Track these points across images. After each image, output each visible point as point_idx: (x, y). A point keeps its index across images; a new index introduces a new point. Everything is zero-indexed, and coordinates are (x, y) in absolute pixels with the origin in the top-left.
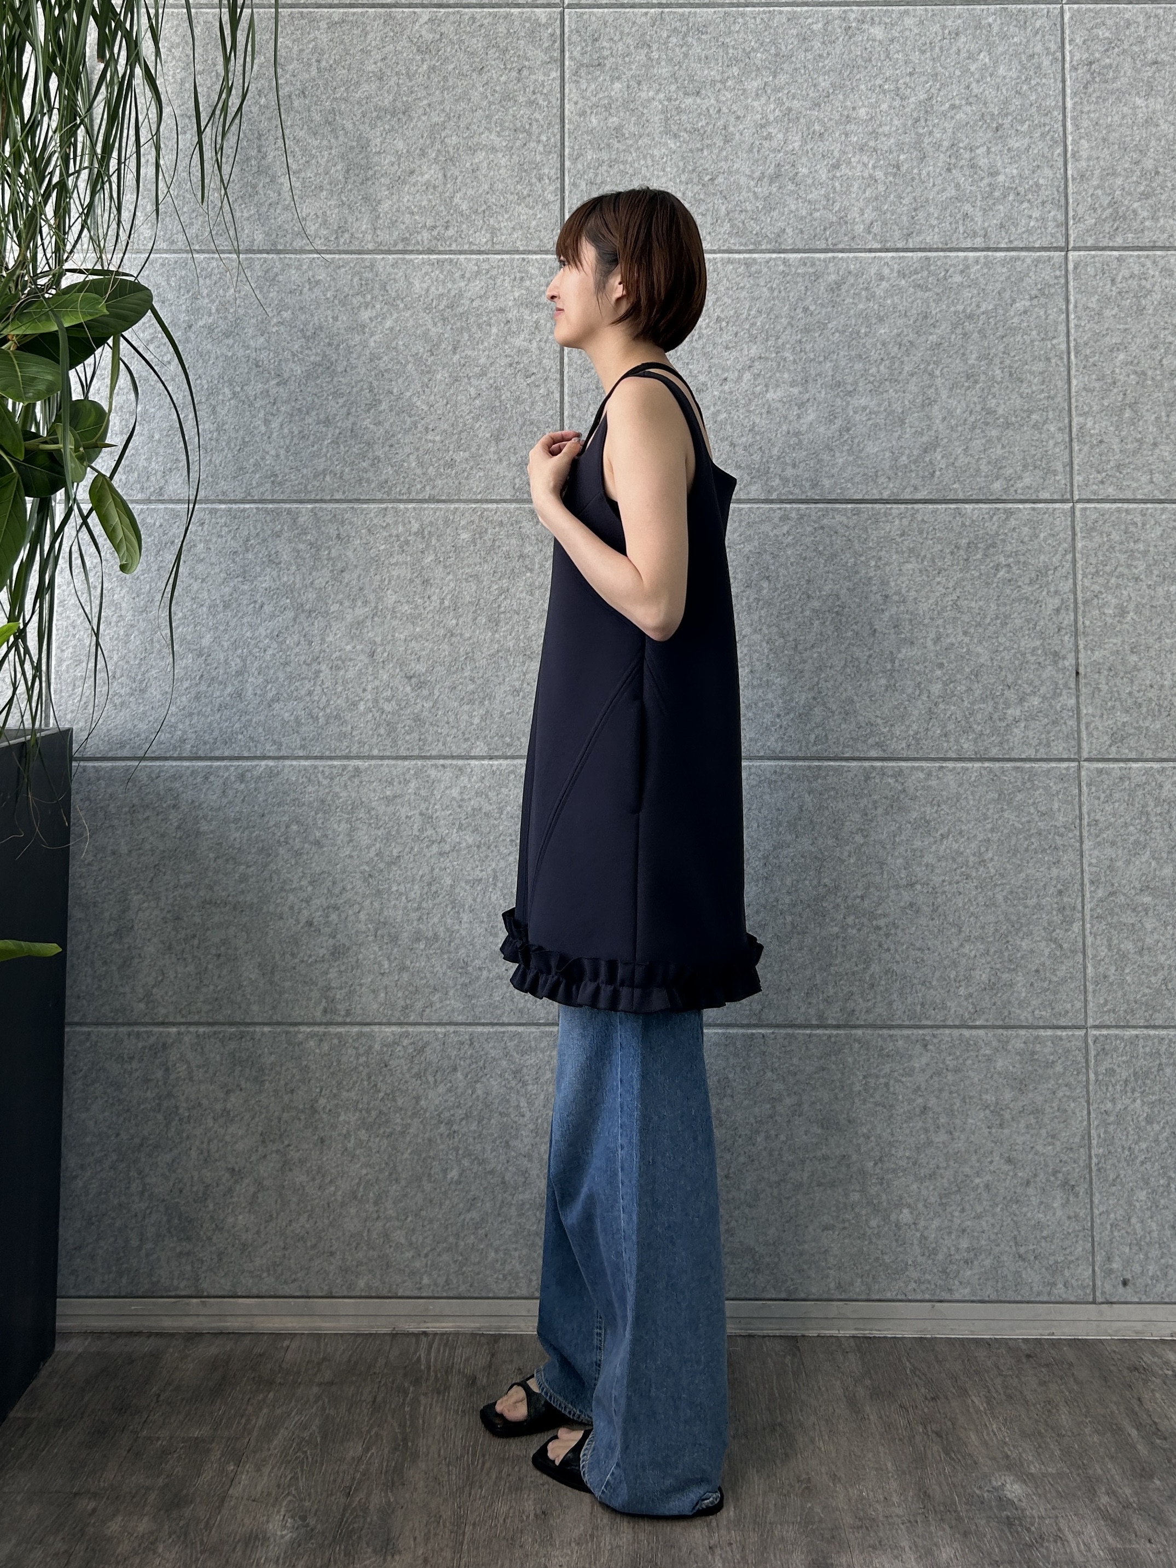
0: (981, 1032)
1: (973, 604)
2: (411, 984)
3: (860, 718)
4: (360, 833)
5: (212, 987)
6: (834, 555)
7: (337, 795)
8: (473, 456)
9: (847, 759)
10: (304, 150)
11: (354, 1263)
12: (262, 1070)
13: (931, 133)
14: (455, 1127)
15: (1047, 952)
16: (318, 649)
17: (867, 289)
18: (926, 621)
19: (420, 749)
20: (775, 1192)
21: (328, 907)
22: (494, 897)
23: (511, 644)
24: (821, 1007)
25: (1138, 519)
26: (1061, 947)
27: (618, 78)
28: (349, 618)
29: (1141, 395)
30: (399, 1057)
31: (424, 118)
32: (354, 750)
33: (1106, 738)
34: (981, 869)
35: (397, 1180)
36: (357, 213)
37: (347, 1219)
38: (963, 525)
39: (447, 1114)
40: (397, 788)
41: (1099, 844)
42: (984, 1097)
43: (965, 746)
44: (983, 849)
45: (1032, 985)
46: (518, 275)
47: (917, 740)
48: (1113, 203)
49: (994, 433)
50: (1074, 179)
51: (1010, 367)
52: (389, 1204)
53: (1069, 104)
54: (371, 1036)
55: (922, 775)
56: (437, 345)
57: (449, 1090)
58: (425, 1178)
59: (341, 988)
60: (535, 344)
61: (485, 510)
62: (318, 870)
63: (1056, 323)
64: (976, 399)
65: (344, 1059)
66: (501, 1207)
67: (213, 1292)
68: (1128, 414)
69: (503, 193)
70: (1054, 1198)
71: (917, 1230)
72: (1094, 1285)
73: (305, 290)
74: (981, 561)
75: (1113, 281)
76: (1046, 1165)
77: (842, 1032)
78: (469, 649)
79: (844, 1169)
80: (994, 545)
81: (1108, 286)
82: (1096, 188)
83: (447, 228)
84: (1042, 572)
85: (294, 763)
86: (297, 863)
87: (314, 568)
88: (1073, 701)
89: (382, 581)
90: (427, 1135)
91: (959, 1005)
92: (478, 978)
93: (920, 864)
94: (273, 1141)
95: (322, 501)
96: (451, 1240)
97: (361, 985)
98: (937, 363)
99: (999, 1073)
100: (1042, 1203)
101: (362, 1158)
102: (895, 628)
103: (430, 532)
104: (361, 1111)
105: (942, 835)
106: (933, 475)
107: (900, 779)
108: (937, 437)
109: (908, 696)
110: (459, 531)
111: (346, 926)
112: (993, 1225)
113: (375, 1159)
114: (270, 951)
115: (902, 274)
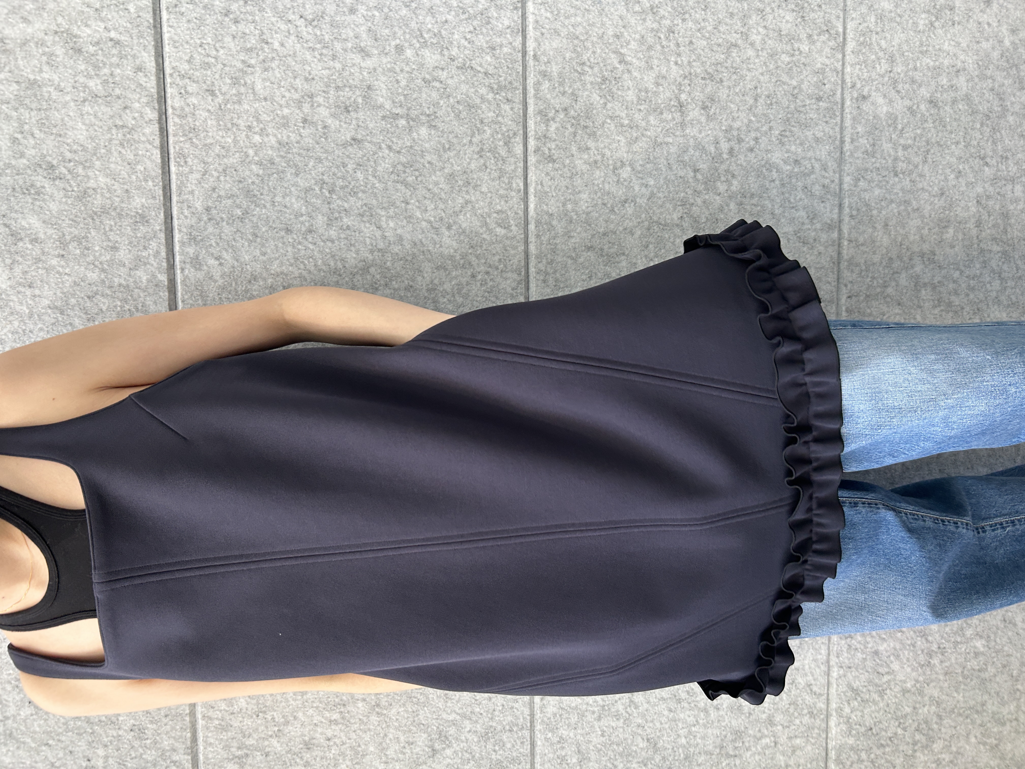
0: (851, 25)
2: (787, 710)
3: (473, 166)
6: (248, 193)
9: (526, 185)
14: (935, 647)
18: (338, 66)
19: (522, 729)
20: (1010, 283)
24: (818, 226)
30: (862, 716)
34: (662, 12)
35: (983, 705)
39: (922, 658)
40: (569, 751)
42: (921, 27)
43: (507, 23)
44: (637, 8)
47: (501, 88)
52: (1005, 711)
54: (840, 749)
55: (546, 85)
57: (898, 657)
58: (983, 675)
77: (846, 202)
79: (991, 203)
90: (941, 677)
91: (820, 52)
93: (656, 94)
99: (896, 6)
101: (960, 745)
102: (348, 111)
103: (239, 748)
104: (915, 751)
105: (620, 62)
106: (117, 43)
107: (551, 115)
108: (56, 32)
109: (441, 97)
110: (236, 709)
113: (961, 730)
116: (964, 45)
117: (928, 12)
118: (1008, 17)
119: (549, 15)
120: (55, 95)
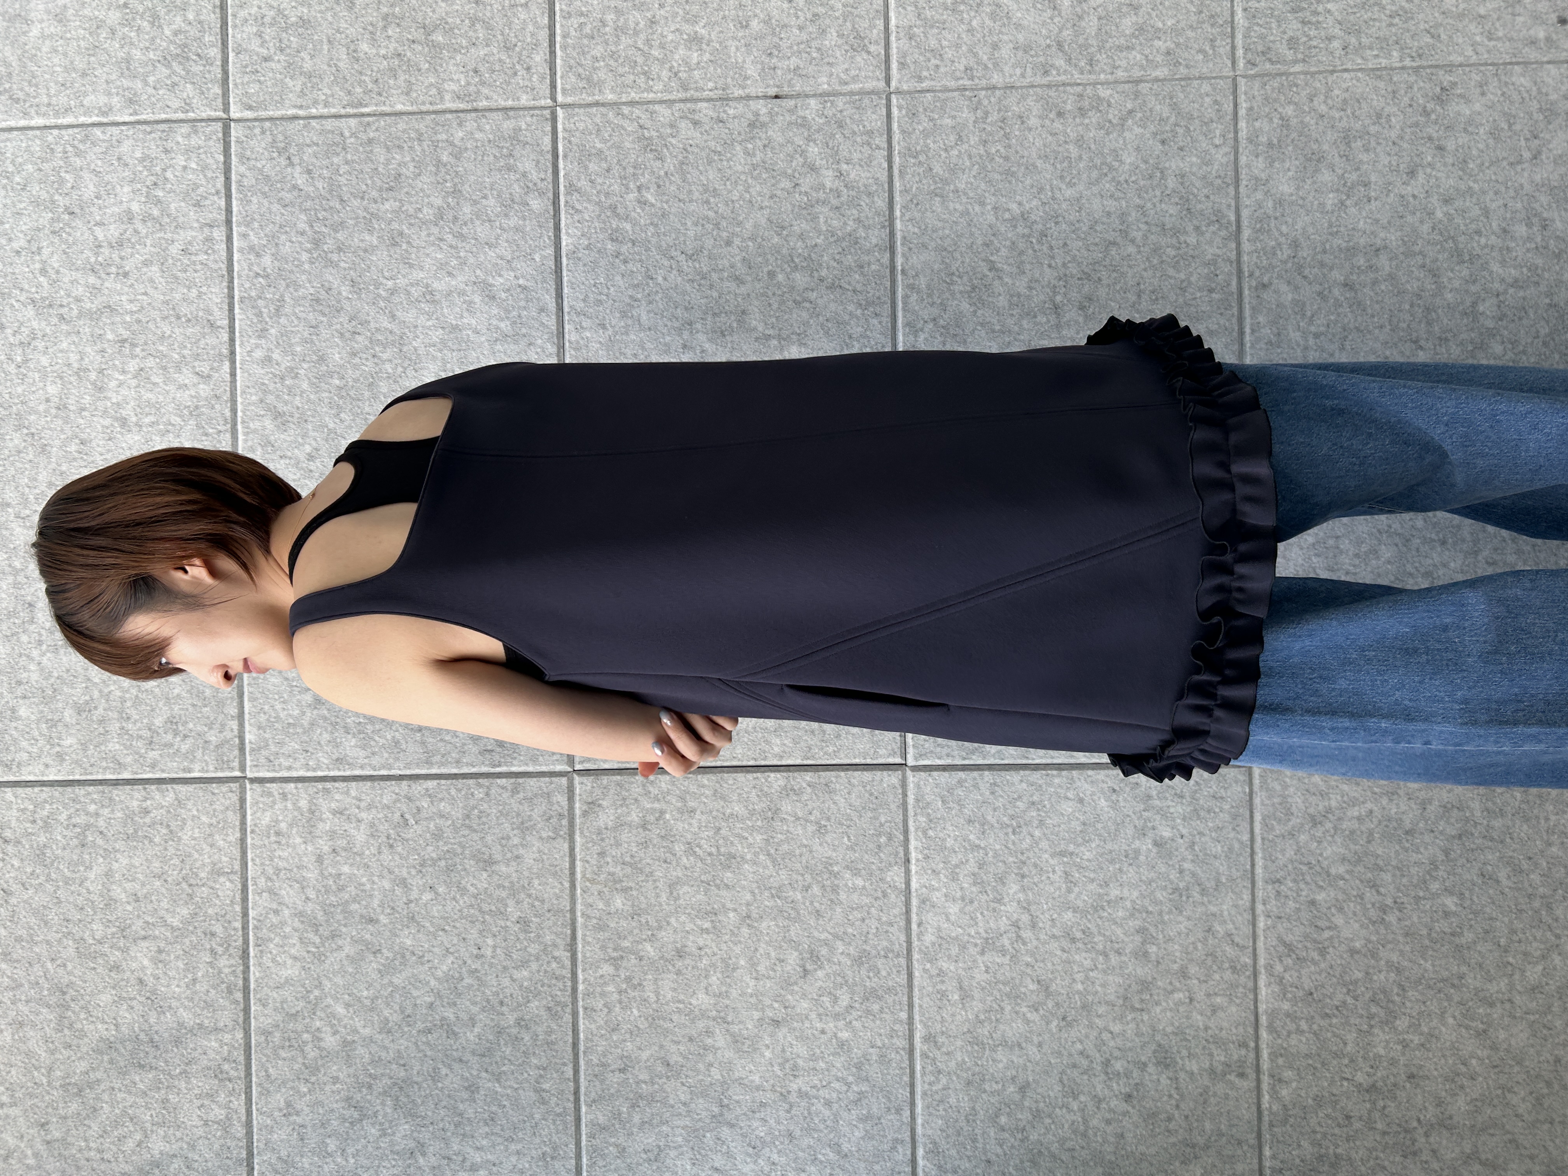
0: (1245, 213)
1: (691, 233)
2: (1204, 961)
4: (1009, 1034)
7: (961, 1065)
8: (513, 894)
10: (116, 1124)
12: (1320, 1158)
13: (78, 300)
14: (1389, 901)
15: (1138, 130)
16: (770, 1095)
17: (282, 379)
18: (715, 294)
19: (898, 956)
21: (1107, 1073)
22: (1087, 855)
23: (759, 838)
25: (575, 21)
26: (1130, 112)
27: (13, 710)
28: (729, 1054)
29: (414, 20)
30: (1299, 978)
31: (70, 966)
32: (901, 1043)
33: (859, 59)
34: (1033, 217)
35: (1461, 977)
36: (196, 1054)
37: (1513, 1042)
38: (588, 247)
39: (1373, 913)
40: (950, 986)
41: (996, 65)
42: (1329, 207)
43: (874, 241)
44: (1007, 216)
45: (1181, 149)
46: (273, 839)
47: (869, 303)
48: (165, 61)
49: (467, 209)
50: (135, 113)
51: (380, 190)
52: (1493, 988)
53: (39, 121)
54: (1273, 1014)
55: (914, 297)
56: (367, 944)
57: (1341, 909)
58: (1457, 940)
59: (1211, 1055)
60: (364, 815)
61: (584, 876)
62: (1058, 1088)
63: (323, 132)
64: (424, 234)
65: (1304, 1049)
66: (1492, 839)
68: (438, 37)
69: (165, 860)
70: (1458, 114)
71: (1506, 292)
73: (299, 1120)
74: (635, 224)
75: (266, 59)
76: (1416, 125)
78: (767, 894)
80: (613, 208)
81: (273, 65)
82: (146, 83)
83: (213, 934)
84: (647, 145)
85: (919, 1121)
86: (1050, 1116)
87: (664, 1102)
88: (812, 102)
89: (679, 1011)
90: (1401, 939)
91: (1210, 243)
92: (1194, 875)
93: (1029, 298)
94: (1414, 1141)
95: (576, 1093)
96: (1537, 904)
97: (1207, 1028)
98: (378, 286)
99: (1298, 189)
100: (1465, 130)
101: (1433, 1024)
102: (724, 336)
103: (615, 950)
104: (1372, 1027)
105: (990, 270)
106: (524, 288)
107: (920, 325)
108: (475, 283)
109: (811, 317)
110: (613, 910)
111: (1130, 1049)
112: (1496, 193)
113: (1433, 1006)
114: (1165, 1149)
115: (263, 333)
116: (1384, 222)
117: (1338, 190)
118: (1439, 186)
119: (916, 230)
120: (473, 337)
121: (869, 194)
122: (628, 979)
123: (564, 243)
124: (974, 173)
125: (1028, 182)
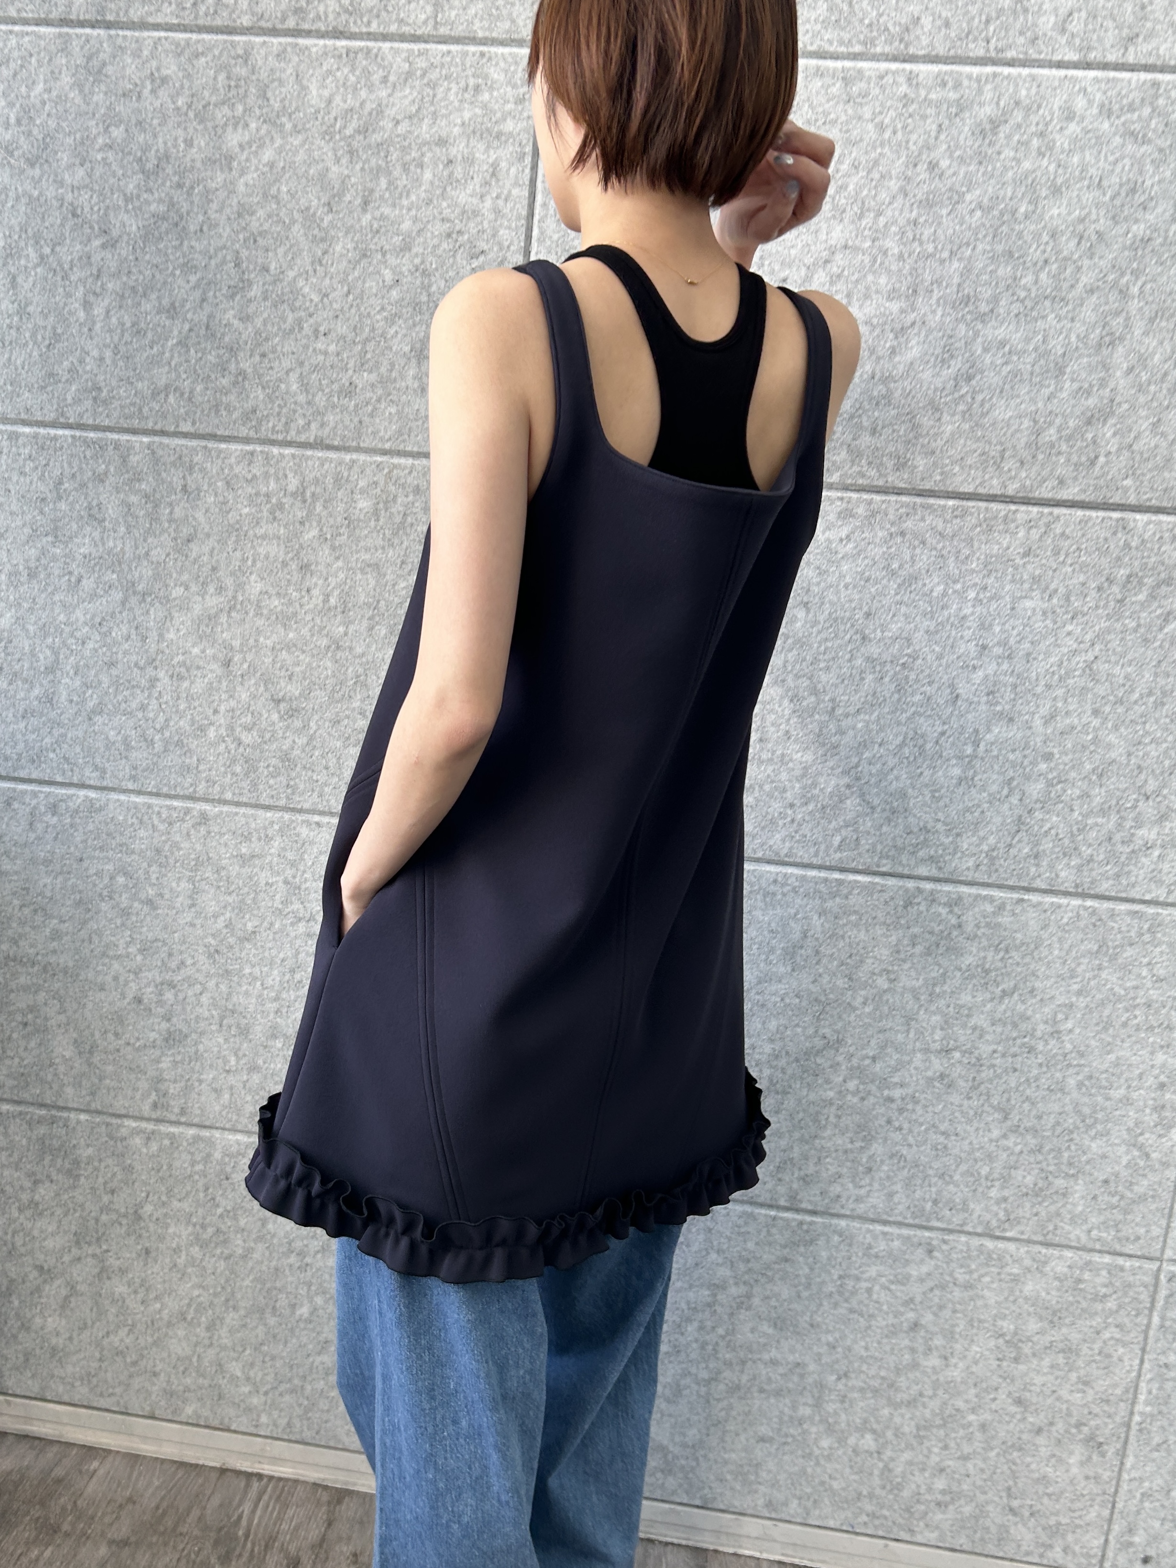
0: (1011, 1247)
1: (1117, 670)
2: (263, 1088)
3: (911, 819)
4: (205, 897)
5: (17, 1060)
6: (914, 578)
7: (176, 846)
8: (383, 381)
9: (884, 874)
11: (181, 1388)
12: (76, 1162)
14: (308, 1260)
15: (1125, 1160)
16: (153, 647)
17: (1042, 135)
18: (1039, 690)
19: (288, 798)
20: (703, 1390)
21: (162, 984)
24: (795, 1186)
26: (1147, 1156)
28: (197, 609)
32: (201, 789)
34: (1052, 1042)
35: (235, 1308)
37: (174, 1341)
38: (1127, 546)
40: (256, 846)
42: (1000, 1323)
43: (1063, 874)
44: (1060, 1016)
45: (1095, 1198)
46: (472, 82)
47: (992, 860)
52: (224, 1332)
54: (210, 1142)
55: (989, 908)
56: (340, 195)
59: (175, 1081)
60: (488, 203)
61: (395, 466)
62: (150, 936)
65: (177, 1164)
67: (18, 1392)
70: (1071, 1453)
71: (880, 1460)
72: (1103, 1556)
73: (146, 92)
74: (1143, 605)
76: (1069, 1414)
77: (818, 1219)
79: (796, 1379)
85: (123, 797)
86: (123, 925)
87: (149, 532)
89: (244, 560)
90: (274, 1263)
91: (987, 1209)
93: (964, 1026)
94: (89, 1244)
95: (163, 433)
96: (296, 1381)
97: (200, 1081)
98: (1136, 273)
99: (1026, 1299)
100: (1053, 1455)
101: (193, 1278)
102: (988, 694)
103: (313, 494)
104: (194, 1225)
105: (1003, 991)
106: (1093, 462)
107: (956, 909)
108: (1112, 401)
109: (990, 795)
110: (357, 496)
111: (184, 1009)
112: (982, 1470)
113: (210, 1280)
114: (88, 1027)
115: (1106, 111)
116: (974, 1369)
117: (1016, 1334)
118: (1000, 1422)
119: (1065, 920)
121: (1118, 876)
122: (280, 506)
123: (1138, 516)
124: (1117, 989)
125: (1093, 1043)
